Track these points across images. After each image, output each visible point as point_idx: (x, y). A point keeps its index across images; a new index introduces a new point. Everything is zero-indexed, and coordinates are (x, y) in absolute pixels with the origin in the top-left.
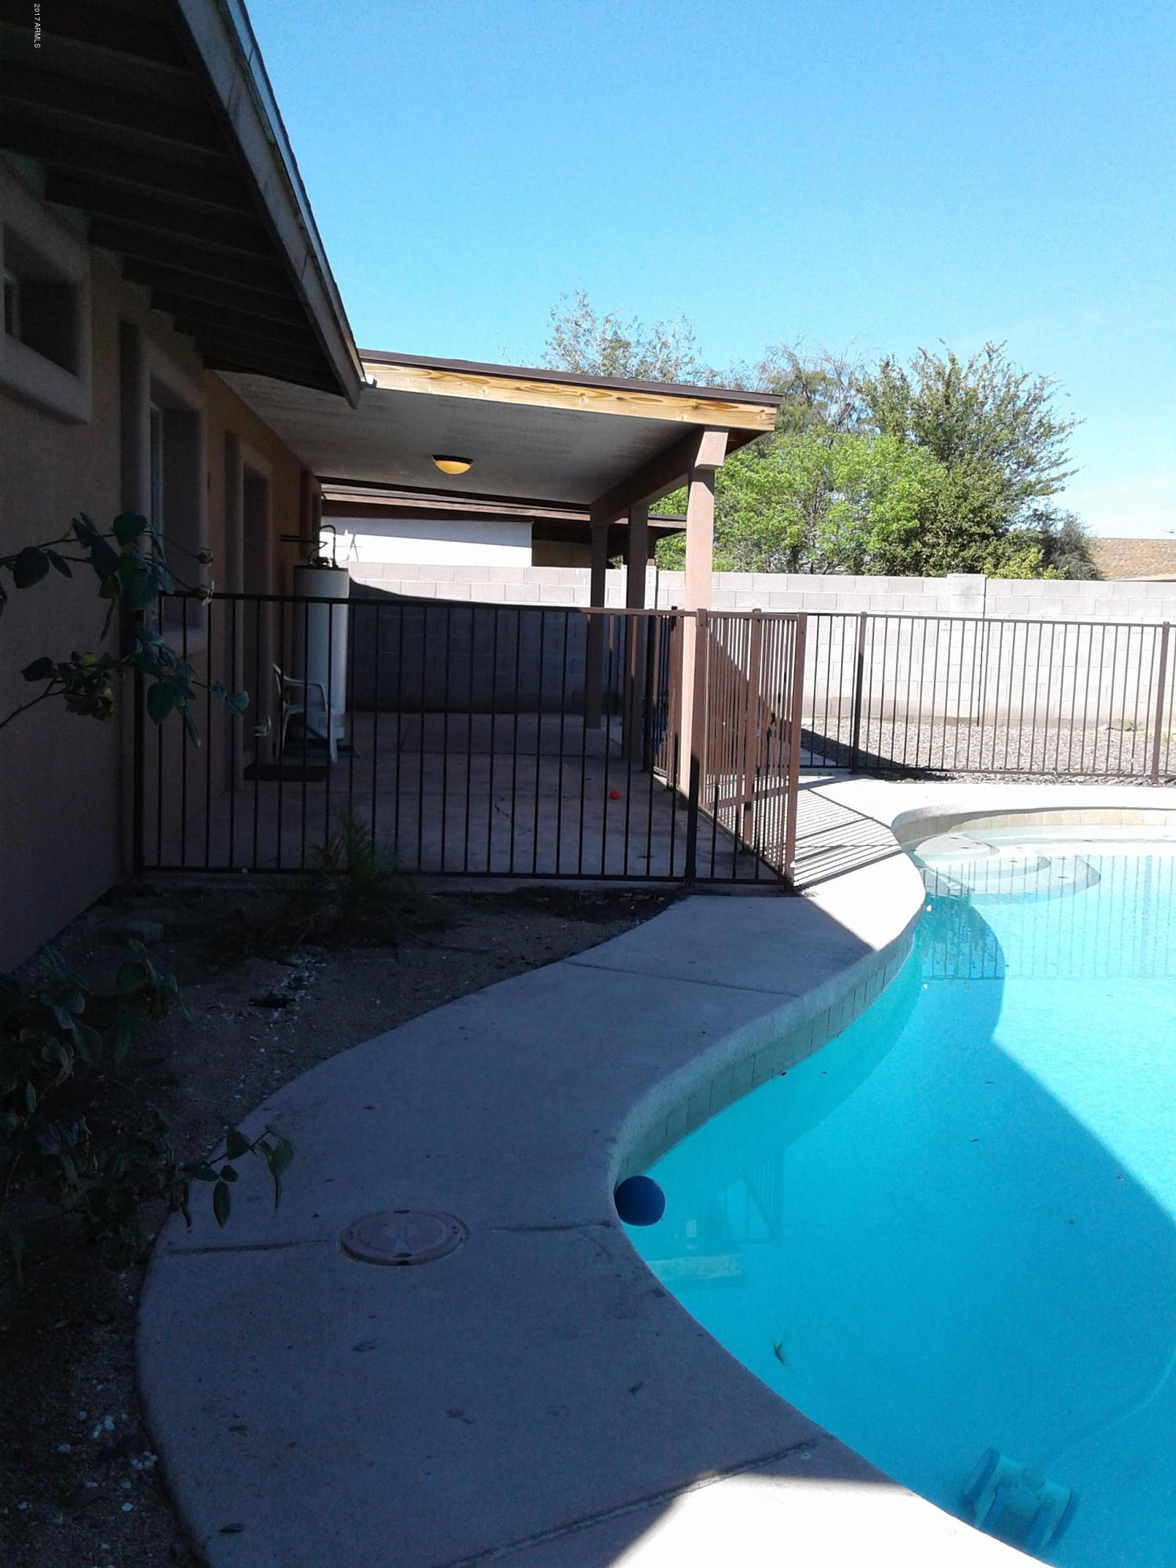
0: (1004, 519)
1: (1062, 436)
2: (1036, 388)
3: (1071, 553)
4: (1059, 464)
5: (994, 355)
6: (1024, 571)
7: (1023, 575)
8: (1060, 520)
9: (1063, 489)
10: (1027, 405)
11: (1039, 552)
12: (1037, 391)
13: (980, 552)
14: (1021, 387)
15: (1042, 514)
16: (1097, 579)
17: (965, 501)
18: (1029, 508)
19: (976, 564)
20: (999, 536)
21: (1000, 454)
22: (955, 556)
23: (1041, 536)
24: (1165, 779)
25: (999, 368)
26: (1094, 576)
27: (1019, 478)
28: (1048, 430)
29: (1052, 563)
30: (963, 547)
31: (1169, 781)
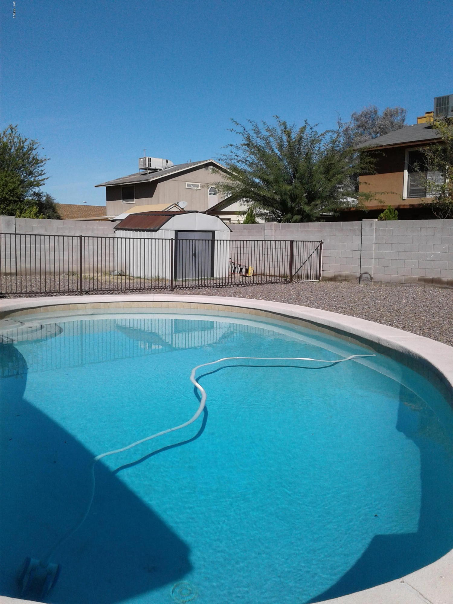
0: (22, 195)
1: (42, 164)
2: (30, 145)
3: (49, 209)
4: (42, 175)
5: (13, 130)
6: (32, 215)
7: (31, 217)
8: (44, 196)
9: (44, 184)
10: (28, 151)
11: (37, 208)
12: (31, 146)
13: (14, 207)
14: (25, 144)
15: (37, 194)
16: (60, 219)
17: (7, 187)
18: (32, 191)
19: (13, 212)
20: (21, 202)
21: (19, 169)
22: (4, 208)
23: (37, 202)
24: (85, 292)
25: (16, 135)
26: (59, 218)
27: (27, 179)
28: (37, 161)
29: (42, 212)
30: (7, 205)
31: (86, 293)
